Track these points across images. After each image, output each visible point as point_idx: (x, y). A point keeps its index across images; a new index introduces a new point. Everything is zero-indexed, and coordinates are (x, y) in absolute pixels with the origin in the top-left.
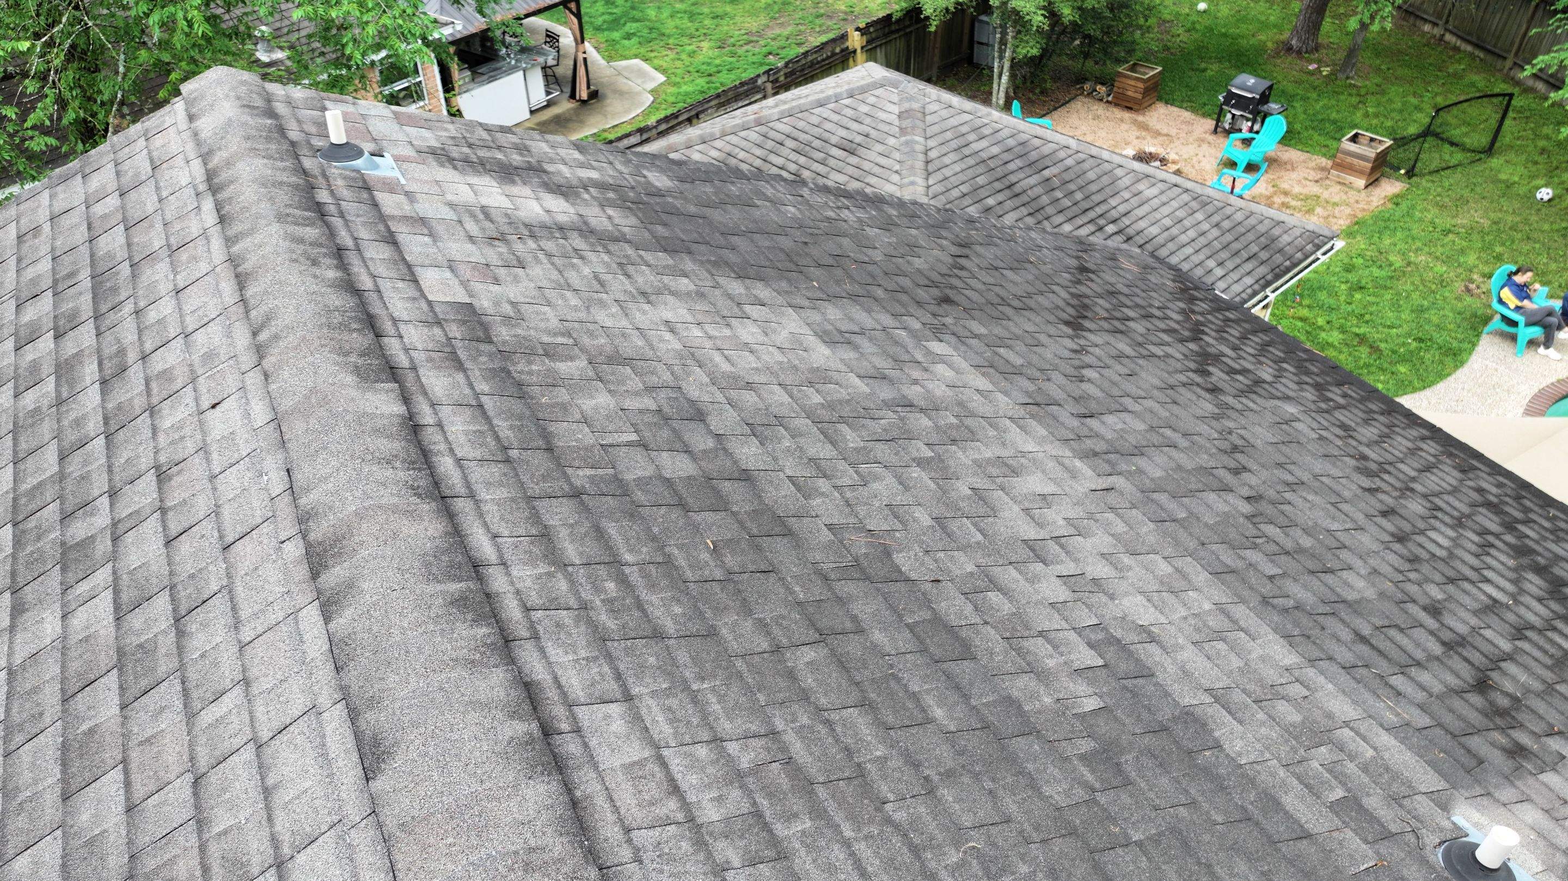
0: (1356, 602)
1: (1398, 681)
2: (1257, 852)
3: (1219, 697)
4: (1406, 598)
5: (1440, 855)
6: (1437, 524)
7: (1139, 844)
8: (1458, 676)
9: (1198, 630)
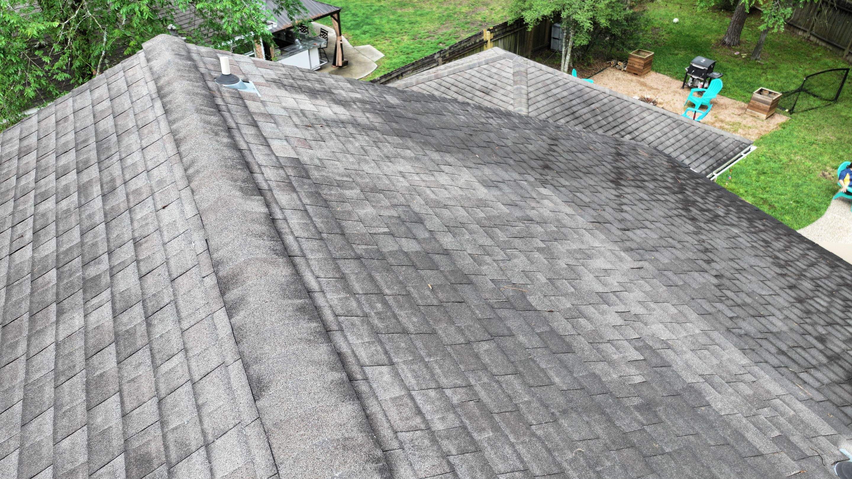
0: (778, 333)
1: (804, 376)
2: (734, 462)
3: (708, 379)
4: (806, 333)
5: (835, 469)
6: (820, 294)
7: (669, 454)
8: (837, 375)
9: (693, 343)
